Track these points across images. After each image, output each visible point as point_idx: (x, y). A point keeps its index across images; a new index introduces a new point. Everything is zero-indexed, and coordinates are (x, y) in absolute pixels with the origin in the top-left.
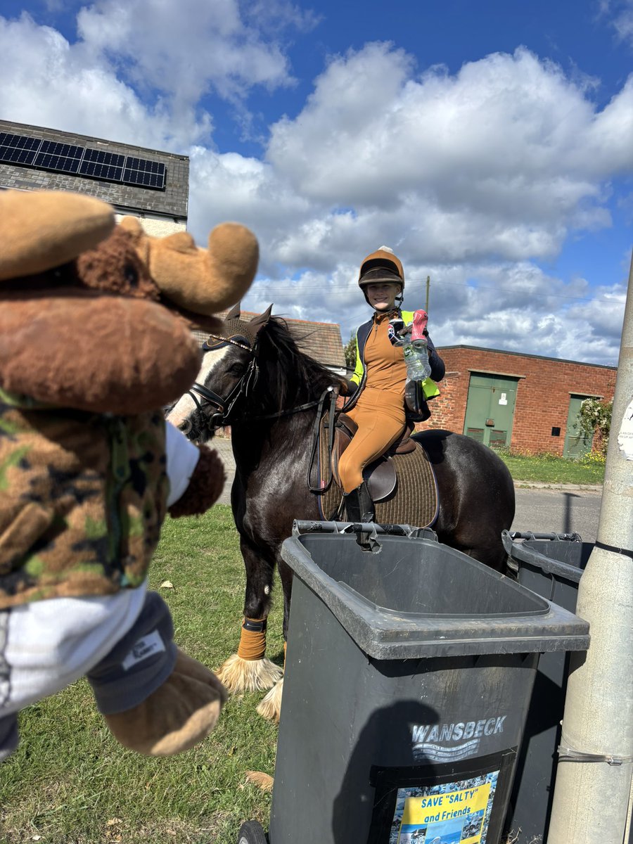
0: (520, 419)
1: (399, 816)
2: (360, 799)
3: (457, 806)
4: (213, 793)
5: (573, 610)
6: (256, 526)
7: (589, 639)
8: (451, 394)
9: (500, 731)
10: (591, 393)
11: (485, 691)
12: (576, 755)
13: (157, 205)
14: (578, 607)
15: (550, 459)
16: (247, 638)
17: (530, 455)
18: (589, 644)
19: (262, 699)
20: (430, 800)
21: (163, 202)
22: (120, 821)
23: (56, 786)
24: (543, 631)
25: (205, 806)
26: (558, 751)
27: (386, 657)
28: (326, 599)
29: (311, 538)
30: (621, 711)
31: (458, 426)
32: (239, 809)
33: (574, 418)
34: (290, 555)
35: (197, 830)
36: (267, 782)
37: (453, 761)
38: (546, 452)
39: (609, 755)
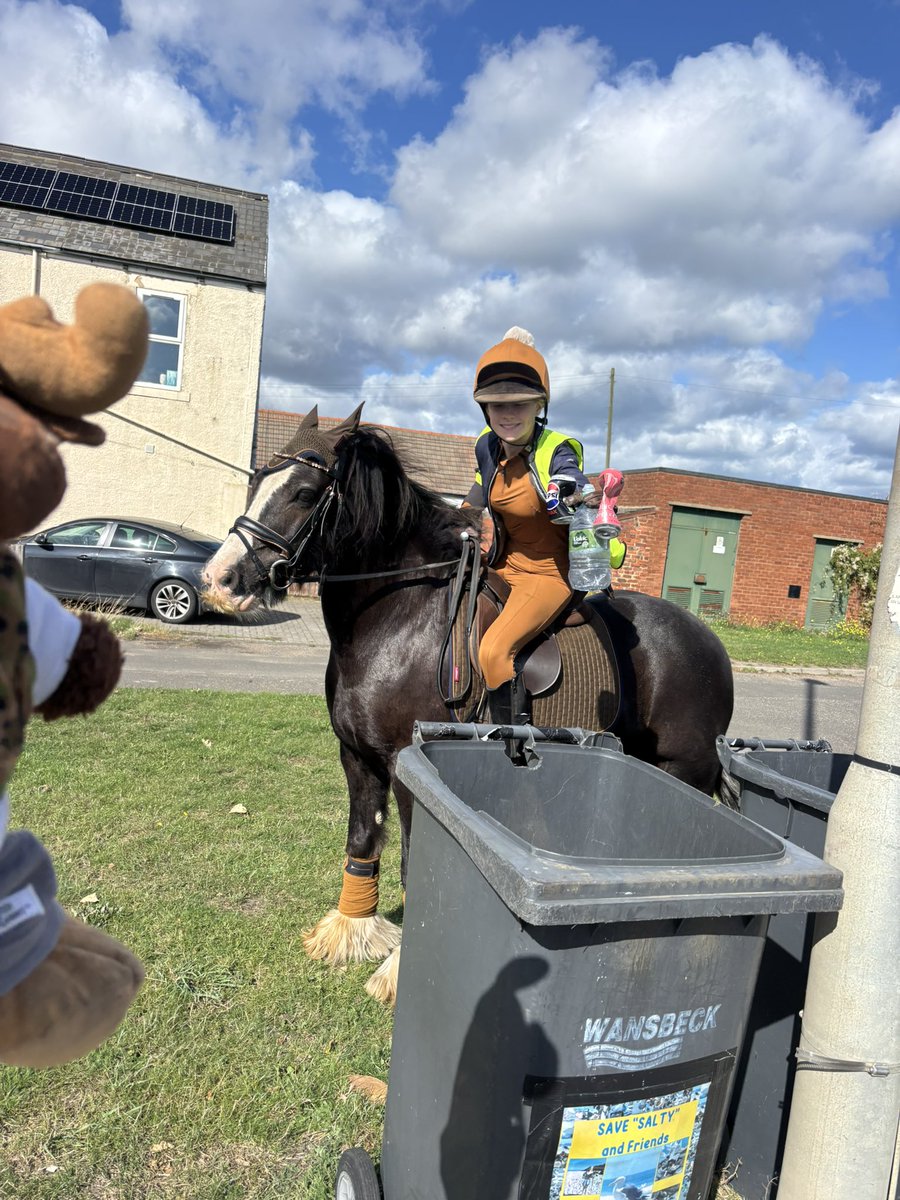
0: (742, 573)
1: (566, 1148)
2: (510, 1122)
3: (649, 1133)
4: (303, 1106)
5: (820, 853)
6: (360, 728)
7: (843, 895)
8: (644, 538)
9: (712, 1026)
10: (845, 537)
11: (690, 968)
12: (821, 1061)
13: (223, 266)
14: (826, 849)
15: (786, 631)
16: (352, 886)
17: (756, 625)
18: (841, 903)
19: (373, 972)
20: (611, 1125)
21: (231, 262)
22: (170, 1145)
23: (80, 1095)
24: (775, 884)
25: (291, 1124)
26: (796, 1055)
27: (546, 922)
28: (460, 835)
29: (439, 747)
30: (888, 998)
31: (655, 583)
32: (340, 1129)
33: (821, 572)
34: (407, 772)
35: (279, 1160)
36: (379, 1091)
37: (644, 1069)
38: (780, 621)
39: (870, 1062)
